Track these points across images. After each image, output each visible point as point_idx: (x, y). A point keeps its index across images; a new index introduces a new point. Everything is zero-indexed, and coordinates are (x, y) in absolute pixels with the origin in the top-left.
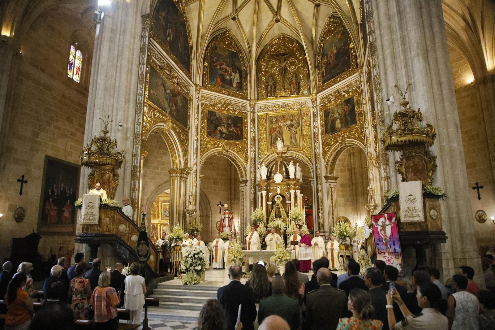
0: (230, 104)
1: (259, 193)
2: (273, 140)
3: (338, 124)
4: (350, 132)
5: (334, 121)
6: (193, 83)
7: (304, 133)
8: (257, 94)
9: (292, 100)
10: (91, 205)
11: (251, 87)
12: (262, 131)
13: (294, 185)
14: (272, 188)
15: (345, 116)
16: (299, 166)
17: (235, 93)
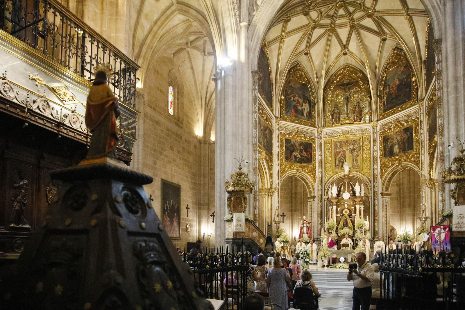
0: (302, 132)
1: (330, 208)
2: (337, 161)
3: (396, 149)
4: (407, 157)
5: (392, 146)
6: (273, 114)
7: (365, 156)
8: (324, 122)
9: (355, 127)
10: (239, 219)
11: (318, 115)
12: (328, 154)
13: (359, 202)
14: (341, 203)
15: (404, 143)
16: (363, 186)
17: (305, 121)
